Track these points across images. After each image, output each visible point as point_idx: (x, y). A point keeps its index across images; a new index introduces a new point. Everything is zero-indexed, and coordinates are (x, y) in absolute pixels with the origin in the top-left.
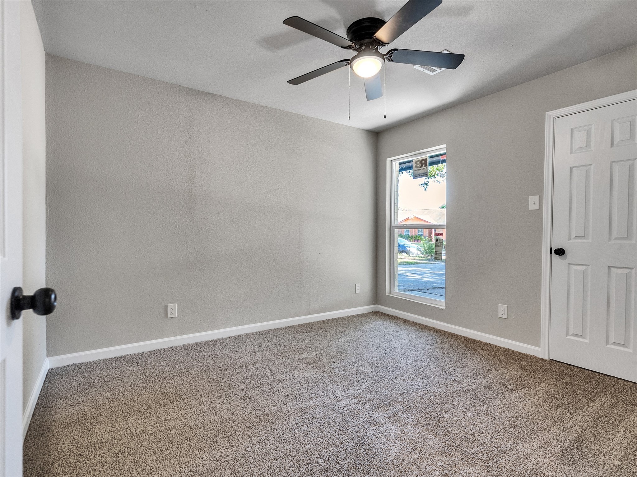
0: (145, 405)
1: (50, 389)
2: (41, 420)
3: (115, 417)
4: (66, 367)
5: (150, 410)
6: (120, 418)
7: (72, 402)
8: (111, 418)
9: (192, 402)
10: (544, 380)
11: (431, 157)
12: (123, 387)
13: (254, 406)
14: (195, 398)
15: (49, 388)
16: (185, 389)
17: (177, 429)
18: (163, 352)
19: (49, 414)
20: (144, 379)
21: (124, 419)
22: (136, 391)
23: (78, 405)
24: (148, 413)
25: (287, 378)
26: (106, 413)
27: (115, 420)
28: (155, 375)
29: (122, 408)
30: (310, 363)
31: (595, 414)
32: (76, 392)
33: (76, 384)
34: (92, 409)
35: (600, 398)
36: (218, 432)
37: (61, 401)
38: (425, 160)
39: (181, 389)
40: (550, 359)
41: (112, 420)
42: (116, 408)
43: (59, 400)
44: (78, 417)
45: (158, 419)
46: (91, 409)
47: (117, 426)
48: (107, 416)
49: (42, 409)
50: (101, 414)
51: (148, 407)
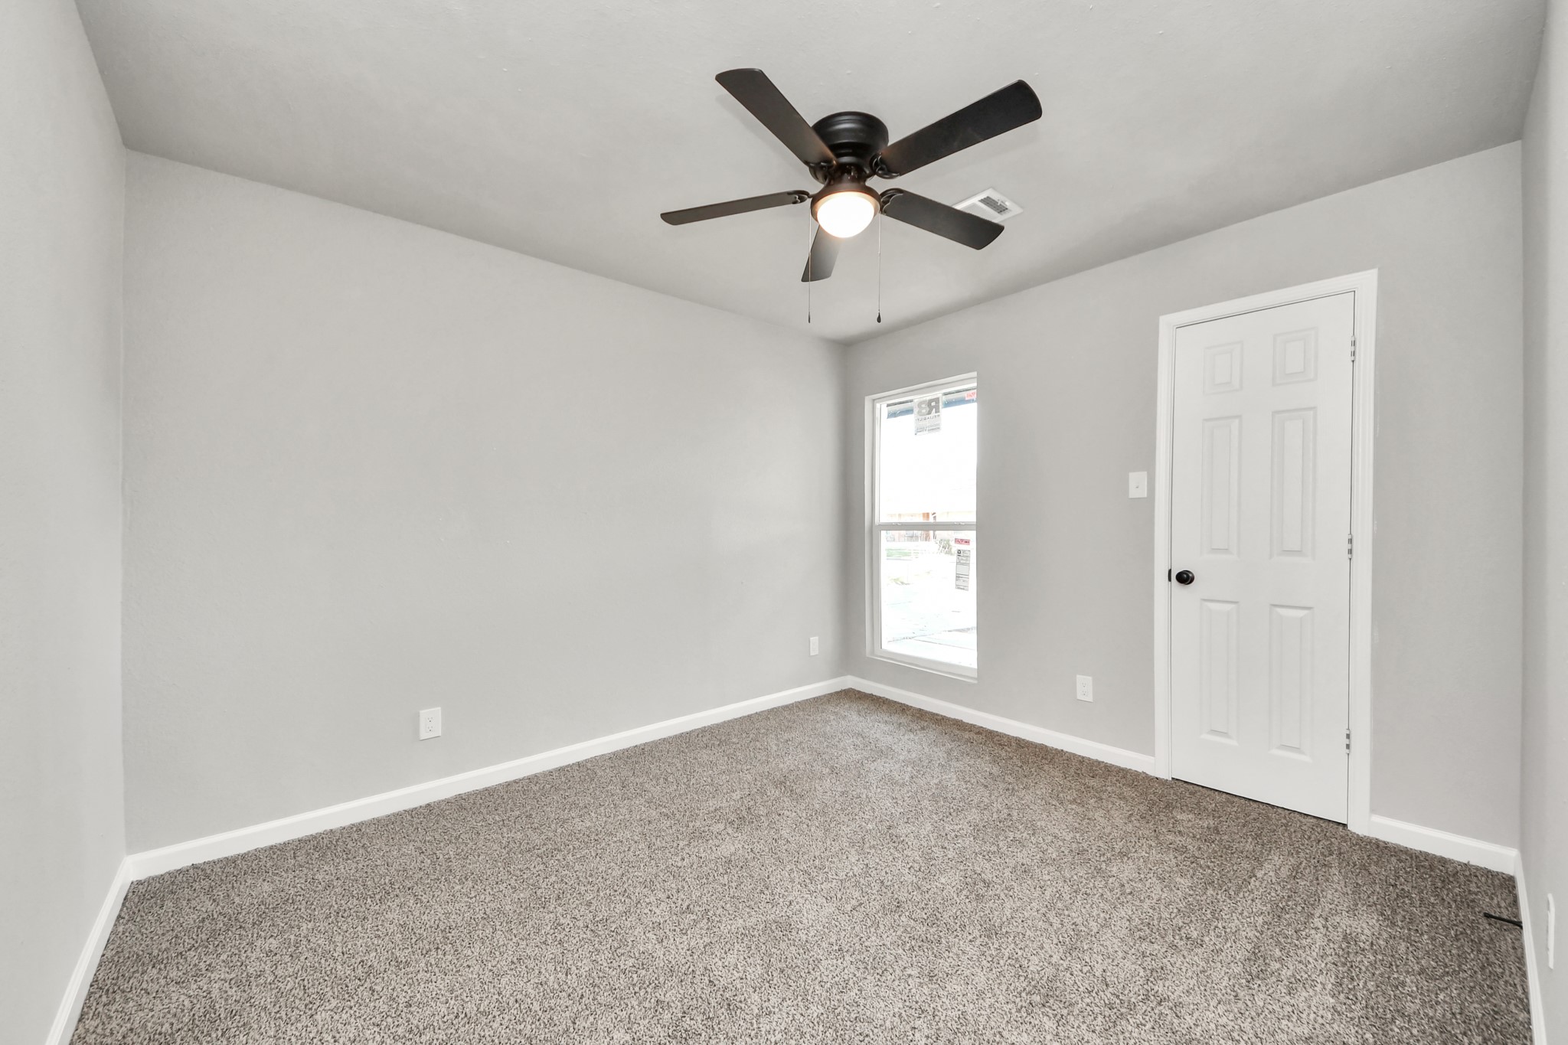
0: (360, 966)
1: (129, 938)
2: (99, 1030)
3: (286, 1007)
4: (174, 875)
5: (373, 980)
6: (297, 1008)
7: (180, 974)
8: (276, 1011)
9: (473, 949)
10: (1172, 825)
11: (945, 394)
12: (310, 921)
13: (616, 945)
14: (481, 936)
15: (127, 937)
16: (456, 914)
17: (436, 1028)
18: (409, 817)
19: (121, 1012)
20: (360, 896)
21: (307, 1011)
22: (339, 931)
23: (196, 981)
24: (368, 989)
25: (684, 863)
26: (264, 999)
27: (284, 1017)
28: (387, 881)
29: (304, 980)
30: (730, 820)
31: (1269, 894)
32: (193, 942)
33: (195, 921)
34: (230, 988)
35: (1270, 857)
36: (533, 1026)
37: (155, 971)
38: (937, 400)
39: (447, 914)
40: (1173, 778)
41: (278, 1015)
42: (288, 981)
43: (150, 968)
44: (194, 1015)
45: (391, 1003)
46: (228, 989)
47: (289, 1033)
48: (266, 1007)
49: (104, 999)
50: (253, 1001)
51: (366, 973)
